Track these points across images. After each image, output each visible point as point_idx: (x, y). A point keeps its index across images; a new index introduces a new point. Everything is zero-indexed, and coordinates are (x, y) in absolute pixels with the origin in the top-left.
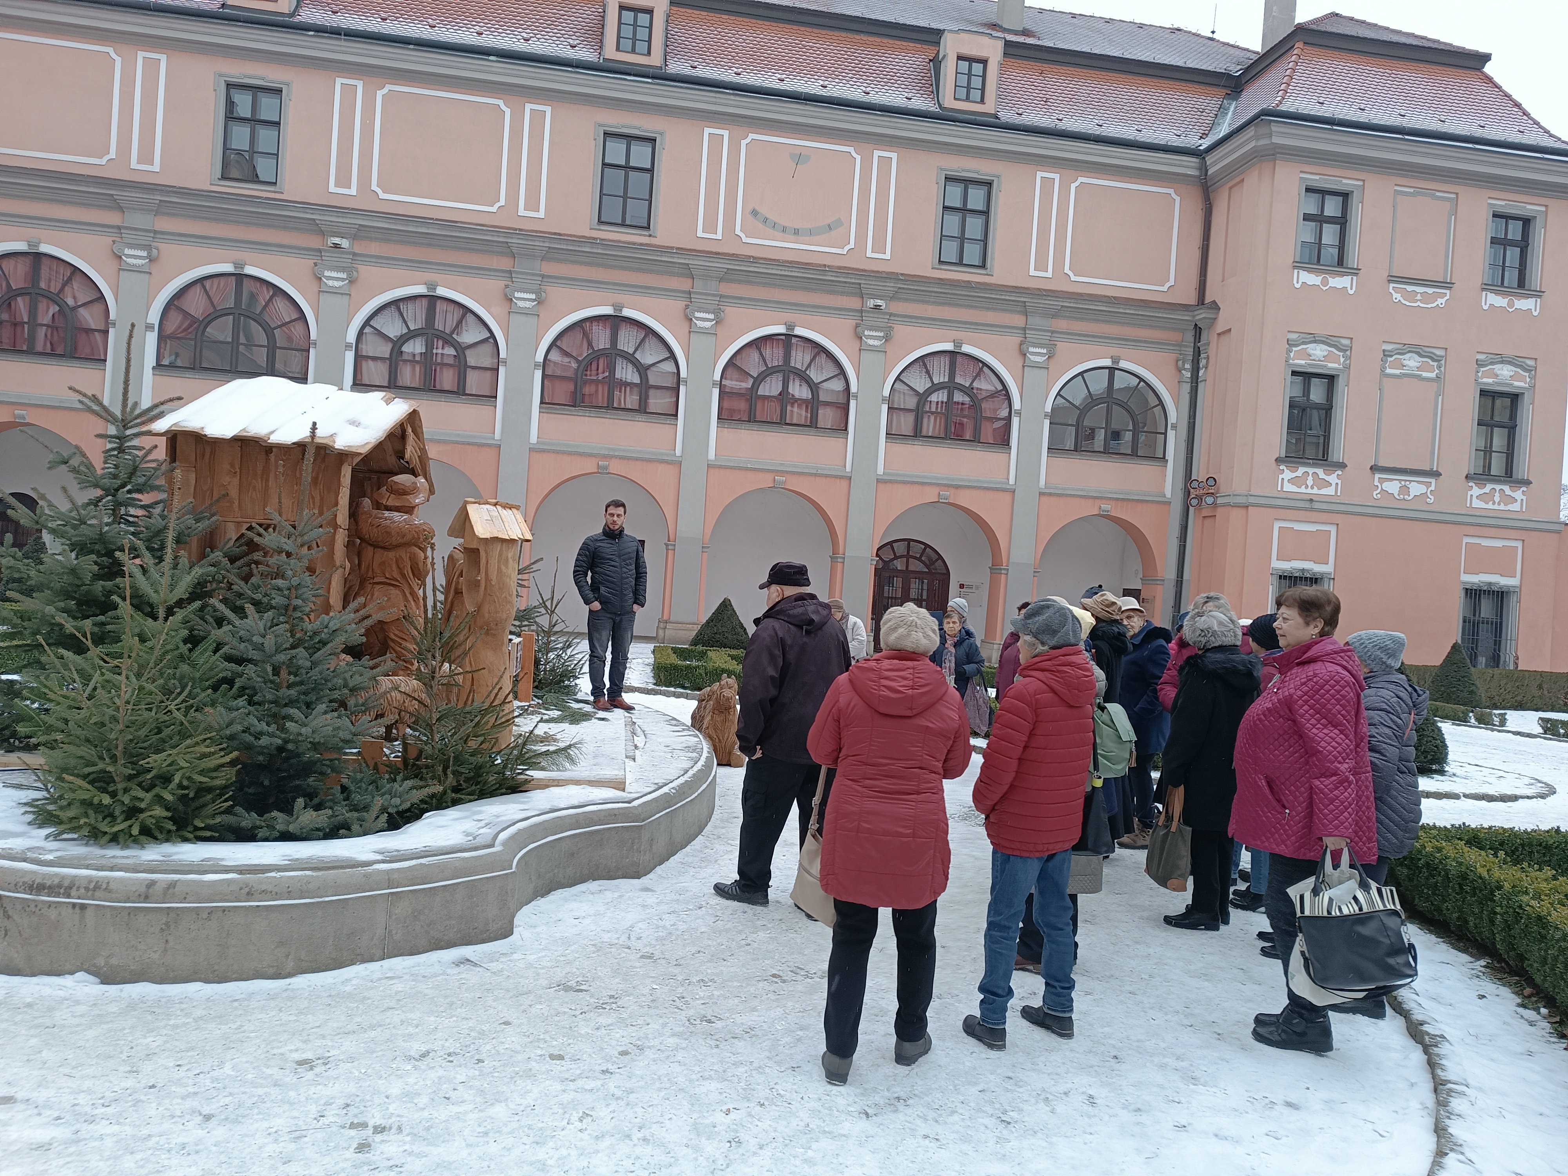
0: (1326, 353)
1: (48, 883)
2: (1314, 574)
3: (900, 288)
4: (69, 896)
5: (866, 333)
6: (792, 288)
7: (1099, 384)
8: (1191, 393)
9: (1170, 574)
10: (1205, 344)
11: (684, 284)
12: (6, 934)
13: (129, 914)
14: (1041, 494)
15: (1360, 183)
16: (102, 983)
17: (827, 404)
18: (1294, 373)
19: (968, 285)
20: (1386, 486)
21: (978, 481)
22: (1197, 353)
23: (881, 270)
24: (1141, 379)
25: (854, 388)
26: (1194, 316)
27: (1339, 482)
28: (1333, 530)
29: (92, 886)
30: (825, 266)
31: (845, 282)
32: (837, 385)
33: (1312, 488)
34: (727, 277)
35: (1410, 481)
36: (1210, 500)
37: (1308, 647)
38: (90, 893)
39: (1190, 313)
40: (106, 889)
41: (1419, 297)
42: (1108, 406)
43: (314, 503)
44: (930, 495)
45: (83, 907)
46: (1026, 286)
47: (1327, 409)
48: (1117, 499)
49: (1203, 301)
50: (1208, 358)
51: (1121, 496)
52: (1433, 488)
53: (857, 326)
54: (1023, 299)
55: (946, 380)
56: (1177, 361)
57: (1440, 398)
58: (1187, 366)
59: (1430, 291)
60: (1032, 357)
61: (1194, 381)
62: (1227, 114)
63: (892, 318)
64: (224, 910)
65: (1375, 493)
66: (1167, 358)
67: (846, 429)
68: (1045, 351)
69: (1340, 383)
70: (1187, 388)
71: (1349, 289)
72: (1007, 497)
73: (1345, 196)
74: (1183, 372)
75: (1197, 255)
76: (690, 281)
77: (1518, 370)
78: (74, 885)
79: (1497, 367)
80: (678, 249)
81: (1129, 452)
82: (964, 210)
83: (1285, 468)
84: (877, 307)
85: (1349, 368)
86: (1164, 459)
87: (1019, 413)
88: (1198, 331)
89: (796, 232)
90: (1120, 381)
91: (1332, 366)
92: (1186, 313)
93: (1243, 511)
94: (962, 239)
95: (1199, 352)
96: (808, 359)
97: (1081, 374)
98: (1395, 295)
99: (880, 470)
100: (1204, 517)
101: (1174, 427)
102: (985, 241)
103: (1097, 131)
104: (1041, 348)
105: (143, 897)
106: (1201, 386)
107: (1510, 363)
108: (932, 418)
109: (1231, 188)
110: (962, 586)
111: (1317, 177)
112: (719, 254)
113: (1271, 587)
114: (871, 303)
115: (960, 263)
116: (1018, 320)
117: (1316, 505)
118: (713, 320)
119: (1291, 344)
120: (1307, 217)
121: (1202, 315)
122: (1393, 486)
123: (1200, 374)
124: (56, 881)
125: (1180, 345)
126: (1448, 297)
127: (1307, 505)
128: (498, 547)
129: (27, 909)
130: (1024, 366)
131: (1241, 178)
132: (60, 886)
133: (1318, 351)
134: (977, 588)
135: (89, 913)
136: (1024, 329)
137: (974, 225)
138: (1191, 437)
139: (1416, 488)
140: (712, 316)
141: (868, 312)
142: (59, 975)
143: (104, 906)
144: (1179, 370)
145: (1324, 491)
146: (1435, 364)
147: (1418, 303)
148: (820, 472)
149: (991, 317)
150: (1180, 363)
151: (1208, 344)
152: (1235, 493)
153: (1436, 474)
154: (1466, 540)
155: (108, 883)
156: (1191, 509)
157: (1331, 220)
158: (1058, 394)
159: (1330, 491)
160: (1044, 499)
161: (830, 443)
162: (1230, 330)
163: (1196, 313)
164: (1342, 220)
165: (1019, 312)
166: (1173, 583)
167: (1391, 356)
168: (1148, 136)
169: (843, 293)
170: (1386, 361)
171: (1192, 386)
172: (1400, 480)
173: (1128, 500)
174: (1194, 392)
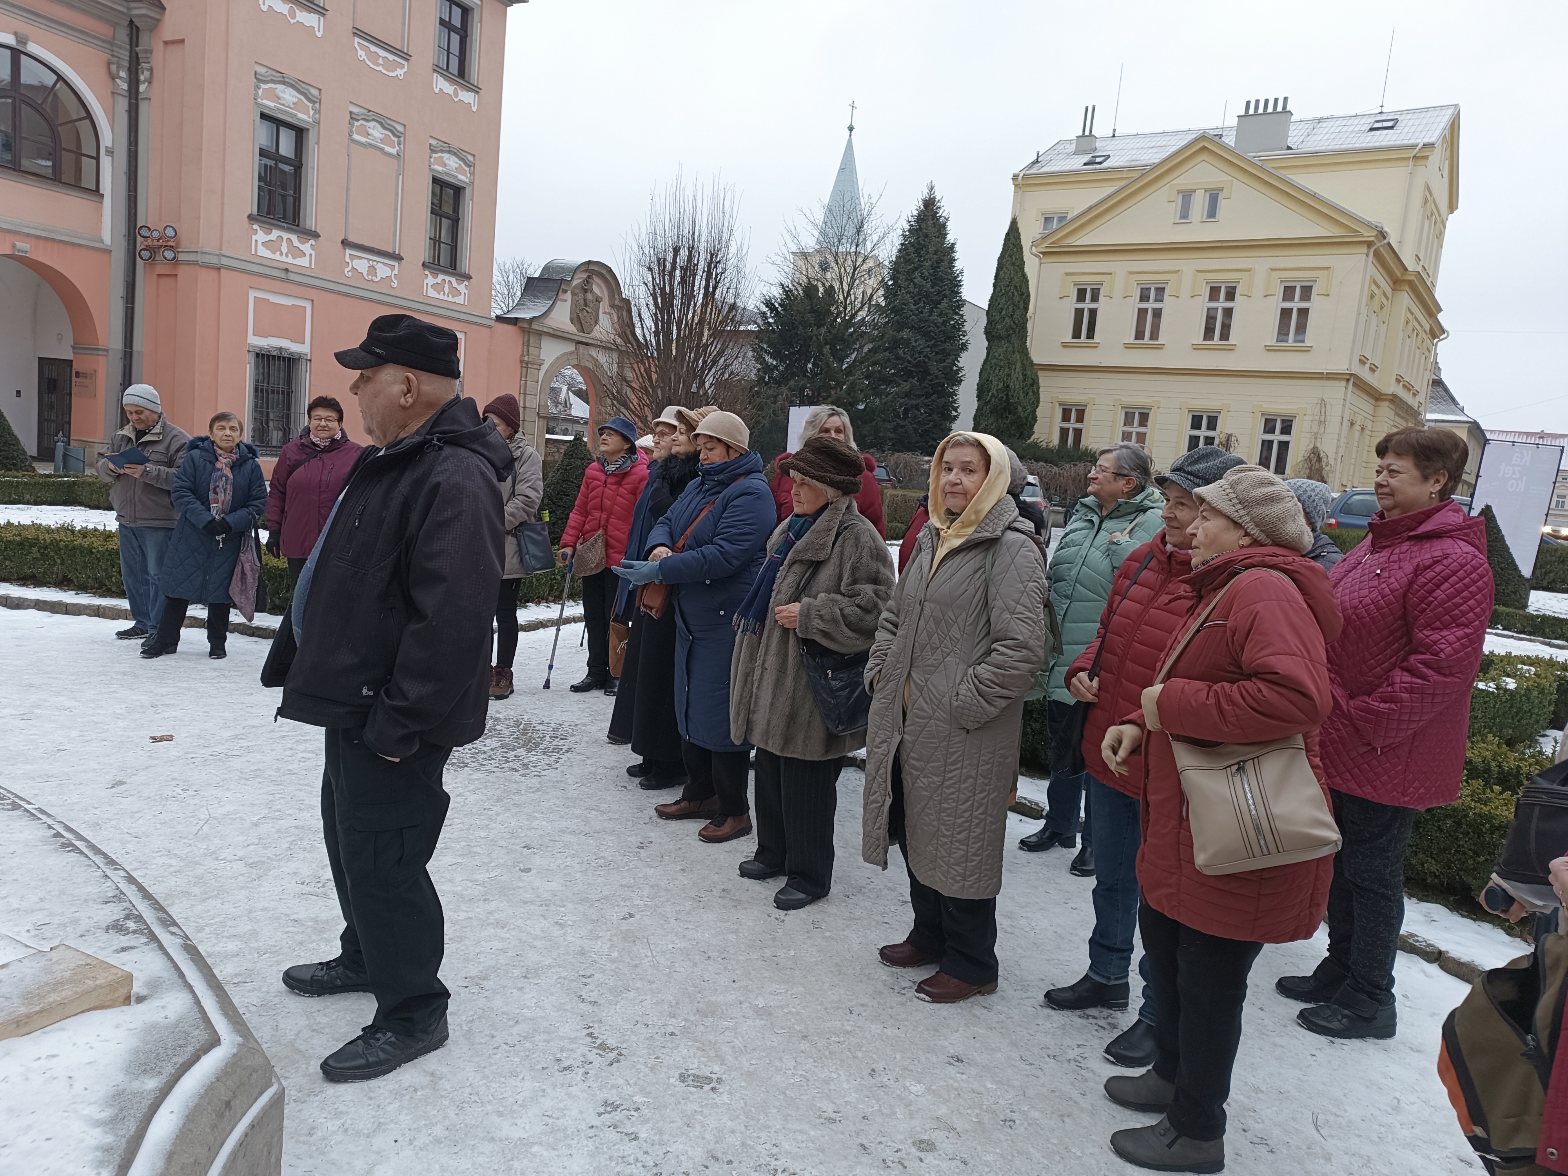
0: (296, 100)
2: (292, 354)
8: (129, 111)
9: (118, 343)
10: (145, 51)
18: (264, 116)
20: (356, 263)
22: (135, 60)
24: (60, 78)
26: (128, 8)
27: (313, 253)
28: (308, 305)
33: (287, 256)
35: (378, 262)
36: (169, 254)
39: (125, 4)
42: (14, 103)
47: (297, 166)
48: (39, 237)
50: (151, 70)
51: (44, 234)
52: (396, 272)
56: (109, 64)
57: (401, 177)
58: (123, 74)
59: (391, 57)
61: (134, 96)
65: (346, 270)
66: (96, 57)
69: (310, 139)
70: (123, 104)
71: (316, 29)
74: (117, 80)
77: (461, 163)
79: (445, 156)
81: (49, 175)
83: (258, 228)
85: (319, 123)
86: (96, 192)
88: (134, 31)
90: (30, 72)
91: (303, 117)
93: (213, 274)
95: (138, 58)
98: (360, 52)
100: (159, 275)
101: (110, 152)
106: (143, 106)
107: (455, 154)
113: (248, 366)
117: (292, 277)
119: (259, 79)
121: (138, 9)
122: (362, 264)
123: (141, 90)
125: (110, 43)
126: (405, 69)
127: (283, 275)
133: (289, 96)
138: (133, 169)
139: (382, 270)
144: (113, 77)
145: (298, 262)
146: (396, 139)
147: (380, 68)
150: (114, 67)
151: (151, 52)
152: (204, 250)
153: (398, 258)
156: (139, 262)
159: (304, 262)
162: (182, 41)
163: (132, 5)
166: (120, 355)
167: (358, 120)
170: (353, 125)
171: (130, 104)
172: (369, 260)
173: (53, 240)
174: (133, 111)
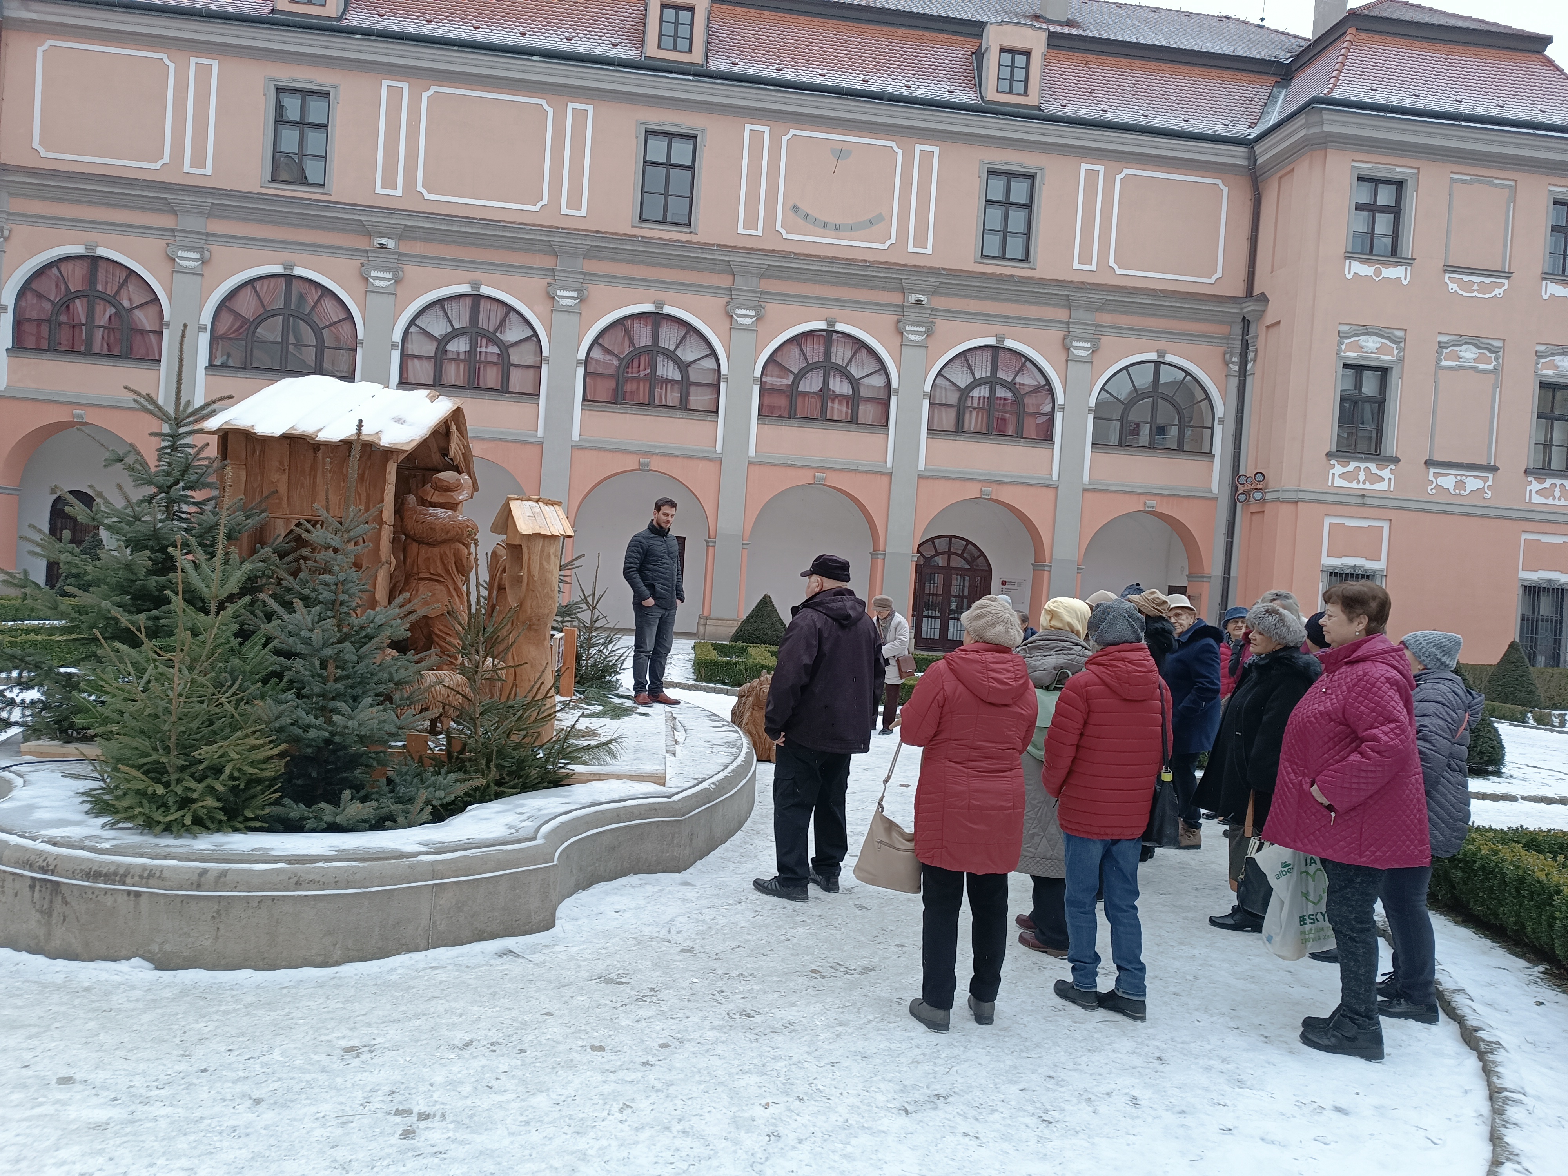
0: (1379, 345)
1: (105, 871)
2: (1366, 571)
3: (942, 283)
4: (124, 884)
5: (908, 328)
6: (833, 284)
7: (1143, 379)
8: (1238, 387)
9: (1217, 571)
10: (1253, 337)
11: (725, 281)
12: (64, 920)
13: (182, 901)
14: (1085, 490)
15: (1415, 171)
16: (157, 969)
17: (868, 400)
18: (1345, 366)
19: (1011, 279)
20: (1441, 481)
21: (1021, 477)
22: (1245, 346)
23: (922, 264)
24: (1188, 373)
25: (895, 384)
26: (1242, 309)
27: (1392, 477)
28: (1386, 526)
29: (146, 874)
30: (866, 261)
31: (886, 278)
32: (878, 381)
33: (1364, 483)
34: (768, 273)
35: (1467, 476)
36: (1258, 496)
37: (1357, 645)
38: (144, 881)
39: (1239, 306)
40: (160, 877)
41: (1476, 287)
42: (1153, 401)
43: (360, 499)
44: (972, 491)
45: (138, 894)
46: (1069, 279)
47: (1380, 403)
48: (1163, 495)
49: (1252, 292)
50: (1256, 351)
51: (1167, 492)
52: (1490, 483)
53: (898, 321)
54: (1066, 293)
55: (988, 375)
56: (1224, 354)
57: (1498, 390)
58: (1235, 359)
59: (1487, 280)
60: (1075, 352)
61: (1242, 375)
62: (1276, 102)
63: (934, 313)
64: (273, 898)
65: (1430, 488)
66: (1214, 352)
67: (887, 425)
68: (1088, 345)
69: (1394, 375)
70: (1234, 382)
71: (1403, 279)
72: (1051, 493)
73: (1399, 185)
74: (1231, 365)
75: (1245, 246)
76: (730, 277)
78: (129, 873)
79: (1557, 358)
80: (718, 245)
81: (1175, 447)
82: (1006, 204)
83: (1336, 463)
84: (918, 302)
85: (1403, 360)
86: (1210, 454)
87: (1062, 408)
88: (1246, 324)
89: (837, 228)
90: (1167, 375)
91: (1386, 358)
92: (1234, 305)
93: (1292, 507)
94: (1005, 233)
95: (1247, 344)
96: (848, 355)
97: (1126, 368)
98: (1451, 285)
99: (922, 466)
100: (1252, 513)
101: (1221, 421)
102: (1028, 235)
103: (1143, 122)
104: (1085, 342)
105: (195, 885)
106: (1249, 380)
108: (974, 413)
109: (1280, 178)
110: (1004, 583)
111: (1369, 166)
112: (759, 250)
113: (1321, 584)
114: (912, 298)
115: (1003, 257)
116: (1062, 314)
117: (1369, 501)
118: (754, 317)
119: (1342, 336)
120: (1359, 207)
121: (1250, 307)
122: (1448, 481)
123: (1248, 368)
124: (112, 869)
125: (1227, 338)
126: (1506, 287)
127: (1359, 500)
128: (540, 543)
129: (84, 896)
130: (1067, 361)
131: (1291, 167)
132: (115, 874)
133: (1371, 343)
134: (1020, 584)
135: (143, 900)
136: (1068, 323)
137: (1017, 219)
138: (1238, 431)
139: (1473, 483)
140: (752, 313)
141: (910, 307)
142: (115, 961)
143: (157, 894)
144: (1227, 364)
145: (1376, 487)
146: (1493, 355)
147: (1475, 293)
148: (860, 468)
149: (1033, 311)
150: (1228, 356)
151: (1257, 337)
152: (1285, 488)
153: (1494, 469)
154: (1525, 536)
155: (162, 871)
156: (1239, 505)
157: (1384, 210)
158: (1103, 389)
159: (1383, 486)
160: (1088, 495)
161: (871, 439)
162: (1279, 322)
163: (1244, 305)
164: (1395, 209)
165: (1063, 306)
166: (1220, 580)
167: (1447, 348)
168: (1195, 126)
169: (884, 289)
170: (1442, 353)
171: (1239, 380)
172: (1456, 475)
173: (1174, 496)
174: (1241, 386)
